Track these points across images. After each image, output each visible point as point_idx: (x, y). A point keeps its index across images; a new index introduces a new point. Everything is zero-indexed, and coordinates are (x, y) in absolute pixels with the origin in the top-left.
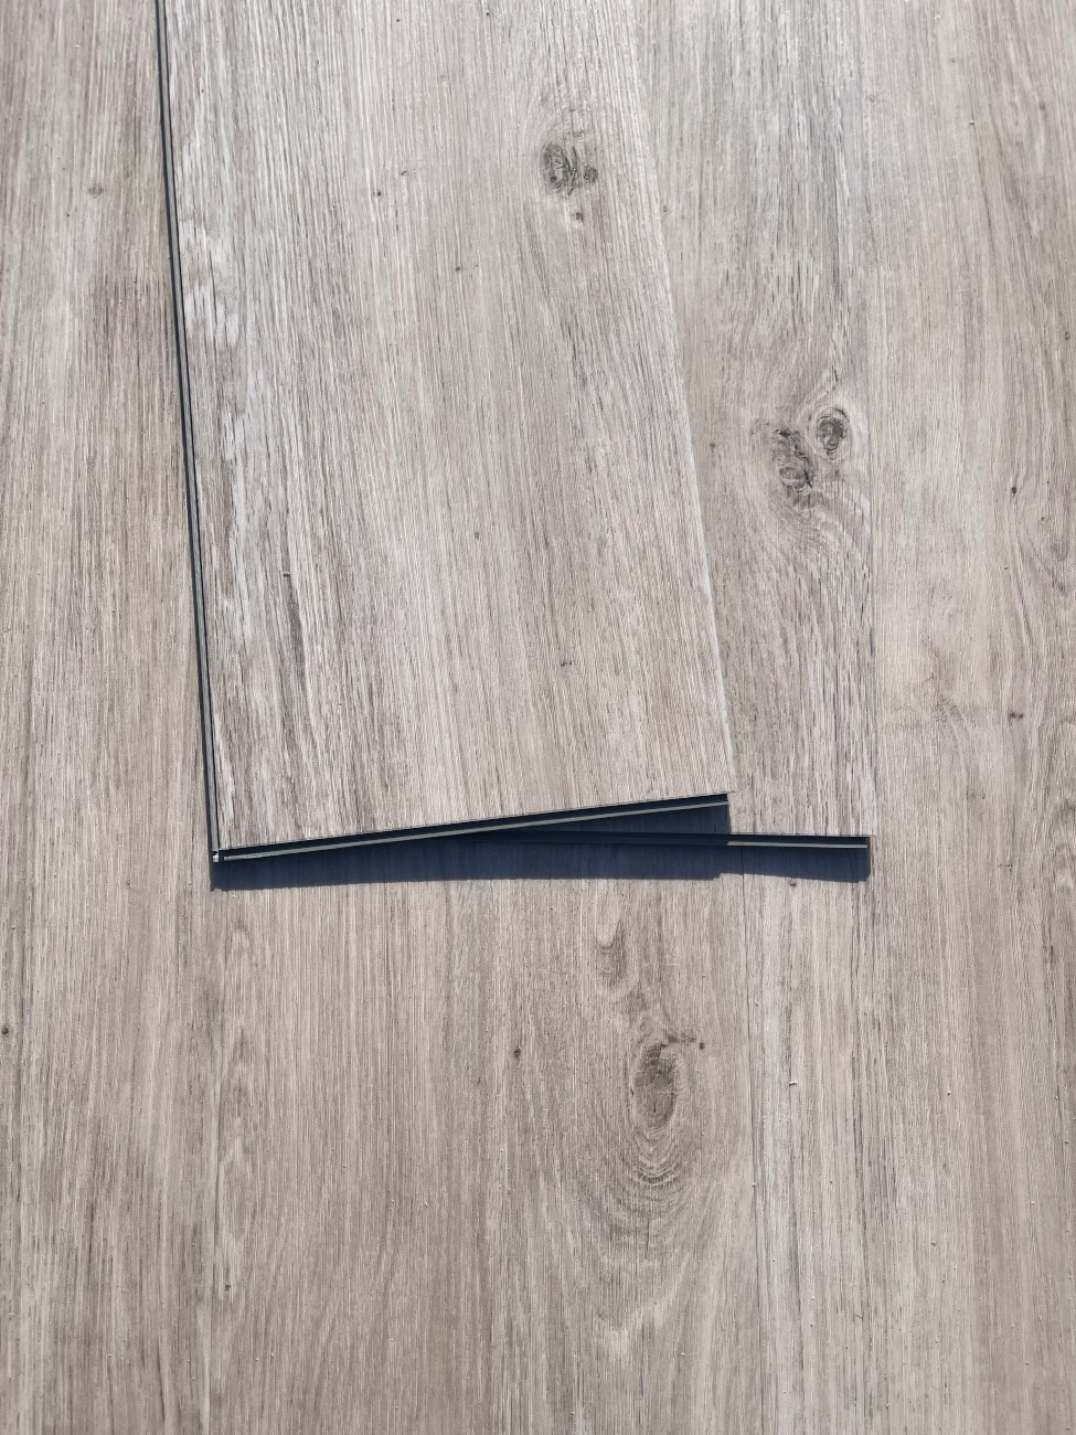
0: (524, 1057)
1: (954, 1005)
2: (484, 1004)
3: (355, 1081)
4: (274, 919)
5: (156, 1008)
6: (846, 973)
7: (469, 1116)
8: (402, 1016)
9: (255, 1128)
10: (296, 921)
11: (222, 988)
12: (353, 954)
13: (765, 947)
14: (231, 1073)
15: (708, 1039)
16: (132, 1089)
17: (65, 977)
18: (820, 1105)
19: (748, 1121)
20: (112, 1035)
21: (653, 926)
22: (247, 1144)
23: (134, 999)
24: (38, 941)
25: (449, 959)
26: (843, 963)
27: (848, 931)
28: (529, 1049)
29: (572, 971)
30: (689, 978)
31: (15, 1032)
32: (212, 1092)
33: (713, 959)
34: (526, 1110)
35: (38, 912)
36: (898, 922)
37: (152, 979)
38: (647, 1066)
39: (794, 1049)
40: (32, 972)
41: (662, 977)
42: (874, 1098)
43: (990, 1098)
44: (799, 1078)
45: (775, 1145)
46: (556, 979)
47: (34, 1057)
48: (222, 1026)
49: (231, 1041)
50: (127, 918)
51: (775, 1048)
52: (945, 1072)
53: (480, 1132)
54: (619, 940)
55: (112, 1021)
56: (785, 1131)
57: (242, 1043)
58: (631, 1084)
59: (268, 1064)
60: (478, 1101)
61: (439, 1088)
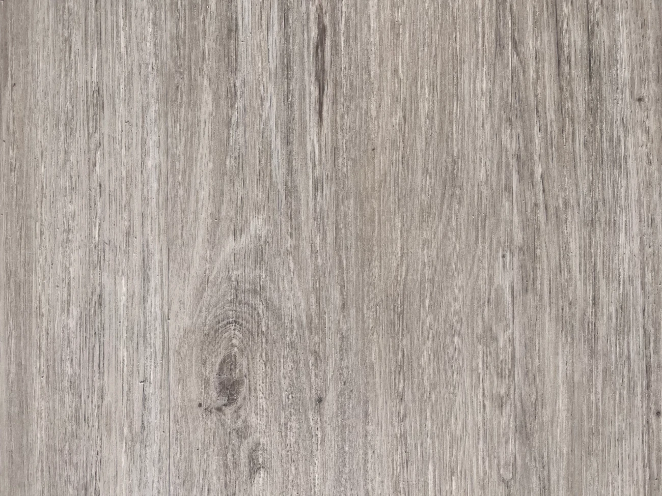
0: (315, 397)
1: (37, 432)
2: (343, 432)
3: (426, 383)
4: (485, 489)
5: (562, 426)
6: (105, 452)
7: (351, 361)
8: (396, 424)
9: (490, 353)
10: (469, 486)
11: (517, 442)
12: (430, 463)
13: (157, 469)
14: (508, 386)
15: (196, 410)
16: (573, 377)
17: (622, 449)
18: (125, 369)
19: (171, 357)
20: (589, 412)
21: (231, 483)
22: (496, 343)
23: (576, 435)
24: (640, 472)
25: (366, 461)
26: (106, 459)
27: (102, 479)
28: (313, 403)
29: (284, 453)
30: (208, 449)
31: (652, 413)
32: (520, 375)
33: (191, 460)
34: (314, 364)
35: (641, 490)
36: (71, 484)
37: (564, 446)
38: (236, 393)
39: (141, 404)
40: (643, 451)
41: (225, 448)
42: (90, 374)
43: (18, 374)
44: (138, 386)
45: (155, 344)
46: (295, 448)
47: (639, 397)
48: (515, 417)
49: (509, 408)
50: (583, 487)
51: (153, 404)
52: (45, 390)
53: (344, 350)
54: (253, 473)
55: (589, 421)
56: (148, 354)
57: (501, 407)
58: (246, 381)
59: (484, 393)
60: (345, 370)
61: (371, 378)
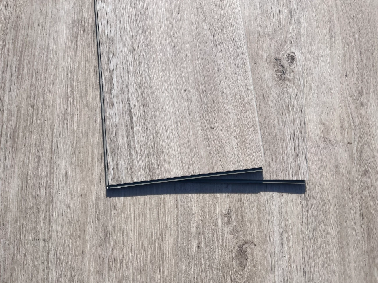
0: (201, 249)
1: (333, 232)
2: (188, 232)
3: (149, 255)
4: (125, 206)
5: (89, 234)
6: (299, 222)
7: (184, 266)
8: (163, 235)
9: (119, 270)
10: (131, 206)
11: (109, 227)
12: (149, 216)
13: (274, 214)
14: (112, 253)
15: (257, 243)
16: (82, 258)
17: (62, 224)
18: (292, 264)
19: (270, 269)
20: (76, 242)
21: (240, 208)
22: (116, 275)
23: (83, 231)
24: (54, 213)
25: (178, 218)
26: (298, 219)
27: (299, 210)
28: (202, 245)
29: (215, 222)
30: (251, 224)
31: (47, 241)
32: (106, 259)
33: (258, 218)
34: (202, 265)
35: (54, 204)
36: (315, 207)
37: (88, 225)
38: (238, 251)
39: (284, 246)
40: (52, 223)
41: (242, 223)
42: (309, 261)
43: (345, 261)
44: (286, 255)
45: (279, 276)
46: (210, 224)
47: (53, 249)
48: (109, 239)
49: (112, 243)
50: (80, 206)
51: (278, 245)
52: (331, 253)
53: (188, 272)
54: (229, 212)
55: (76, 237)
56: (282, 271)
57: (115, 244)
58: (234, 257)
59: (123, 250)
60: (187, 262)
61: (175, 258)
